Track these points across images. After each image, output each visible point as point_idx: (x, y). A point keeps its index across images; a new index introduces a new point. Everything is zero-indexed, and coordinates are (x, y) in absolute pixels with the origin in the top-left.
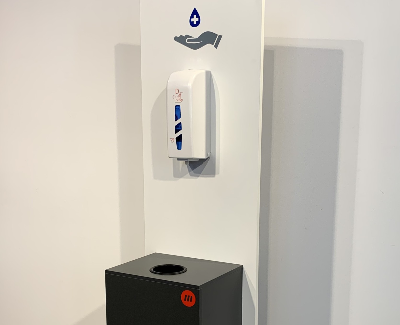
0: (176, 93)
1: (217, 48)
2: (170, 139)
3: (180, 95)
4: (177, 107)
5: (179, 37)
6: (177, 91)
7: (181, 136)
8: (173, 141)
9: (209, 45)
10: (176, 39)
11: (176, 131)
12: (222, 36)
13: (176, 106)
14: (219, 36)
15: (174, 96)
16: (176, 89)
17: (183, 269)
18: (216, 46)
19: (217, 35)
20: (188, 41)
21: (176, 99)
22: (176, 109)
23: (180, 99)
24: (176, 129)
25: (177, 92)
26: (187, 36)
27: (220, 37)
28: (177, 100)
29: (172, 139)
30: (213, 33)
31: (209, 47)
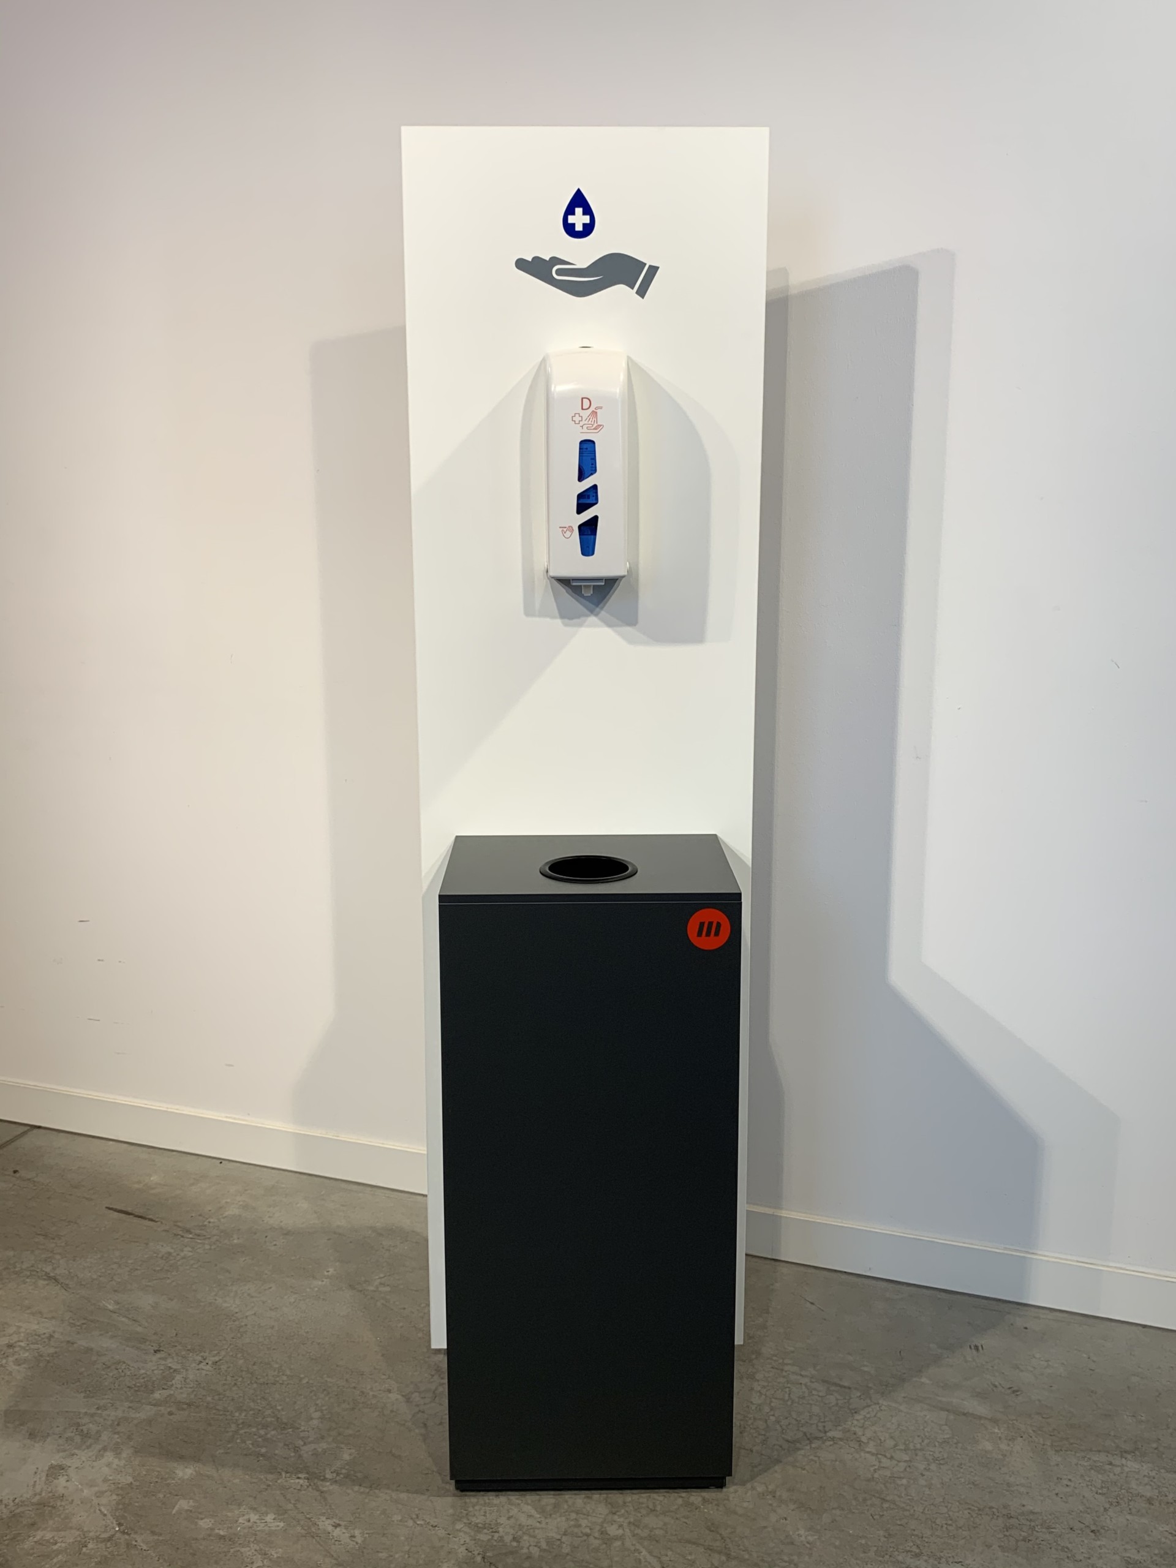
0: (582, 409)
1: (645, 298)
2: (560, 527)
3: (596, 413)
4: (585, 446)
5: (530, 260)
6: (586, 402)
7: (594, 520)
8: (568, 534)
9: (621, 288)
10: (521, 264)
11: (581, 508)
12: (657, 268)
13: (582, 443)
14: (650, 266)
15: (577, 415)
16: (582, 399)
17: (627, 868)
18: (642, 292)
19: (645, 264)
20: (559, 272)
21: (581, 423)
22: (582, 449)
23: (595, 425)
24: (580, 502)
25: (586, 405)
26: (555, 261)
27: (653, 270)
28: (585, 427)
29: (565, 529)
30: (629, 256)
31: (620, 292)
